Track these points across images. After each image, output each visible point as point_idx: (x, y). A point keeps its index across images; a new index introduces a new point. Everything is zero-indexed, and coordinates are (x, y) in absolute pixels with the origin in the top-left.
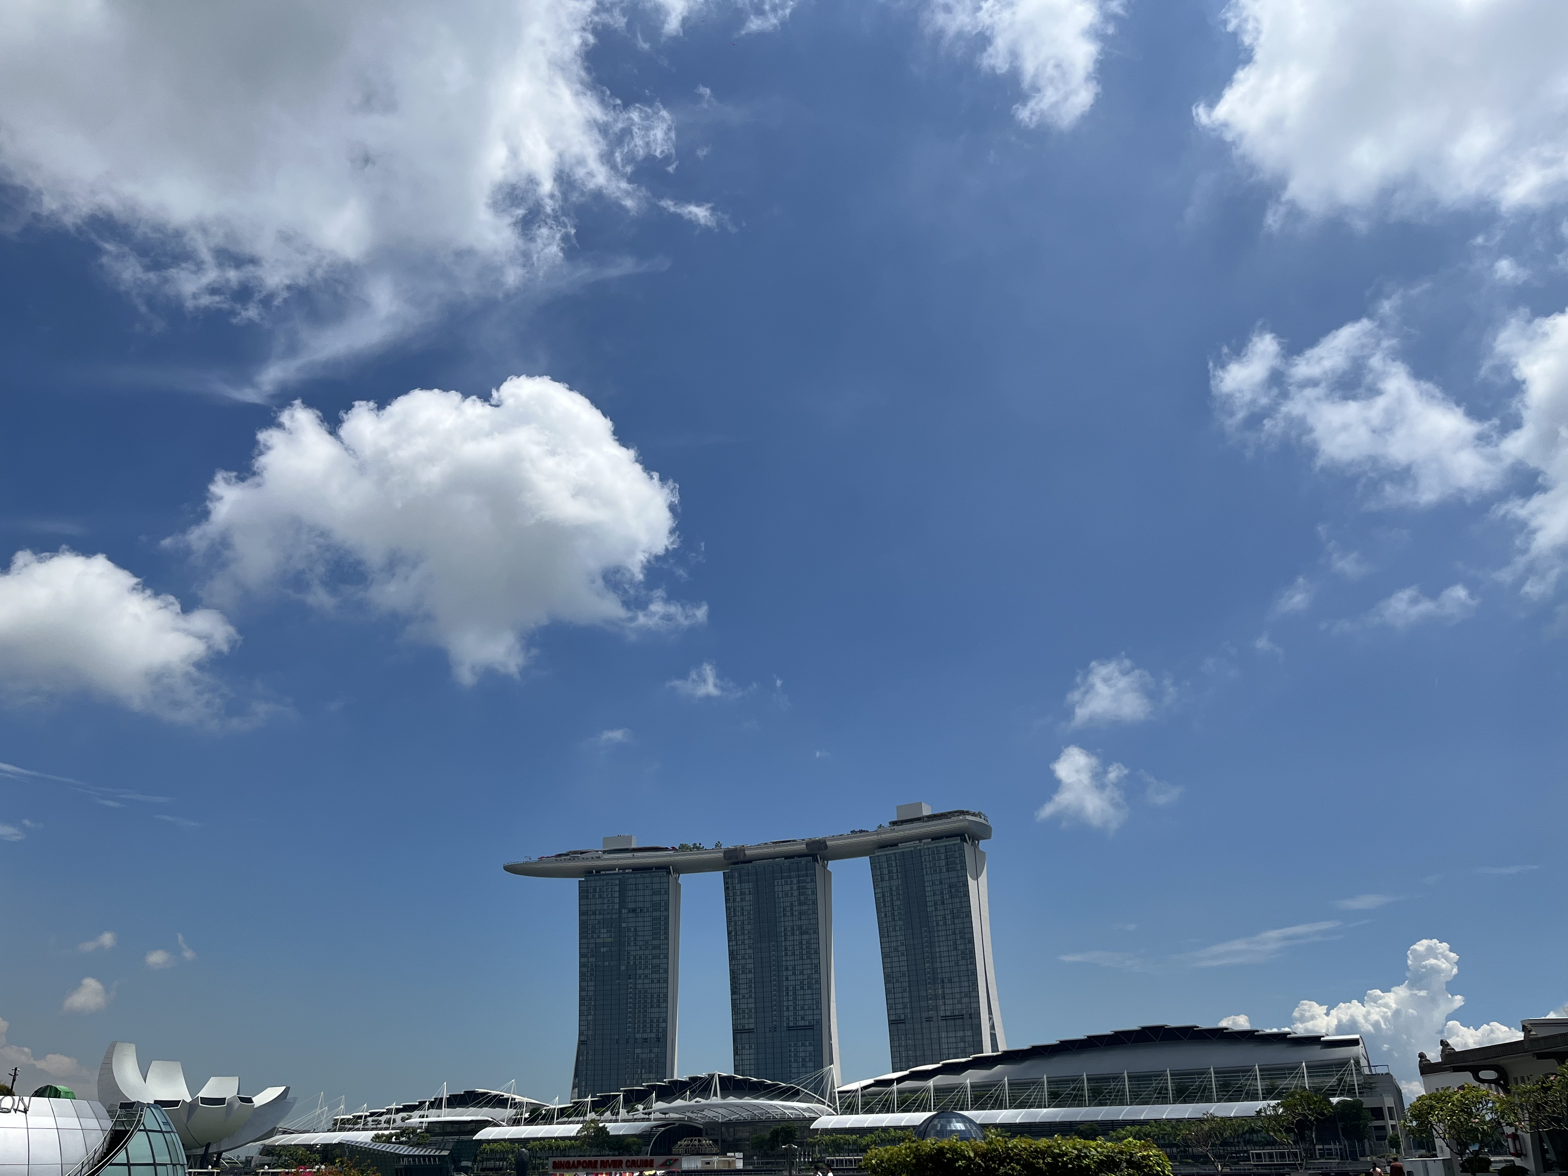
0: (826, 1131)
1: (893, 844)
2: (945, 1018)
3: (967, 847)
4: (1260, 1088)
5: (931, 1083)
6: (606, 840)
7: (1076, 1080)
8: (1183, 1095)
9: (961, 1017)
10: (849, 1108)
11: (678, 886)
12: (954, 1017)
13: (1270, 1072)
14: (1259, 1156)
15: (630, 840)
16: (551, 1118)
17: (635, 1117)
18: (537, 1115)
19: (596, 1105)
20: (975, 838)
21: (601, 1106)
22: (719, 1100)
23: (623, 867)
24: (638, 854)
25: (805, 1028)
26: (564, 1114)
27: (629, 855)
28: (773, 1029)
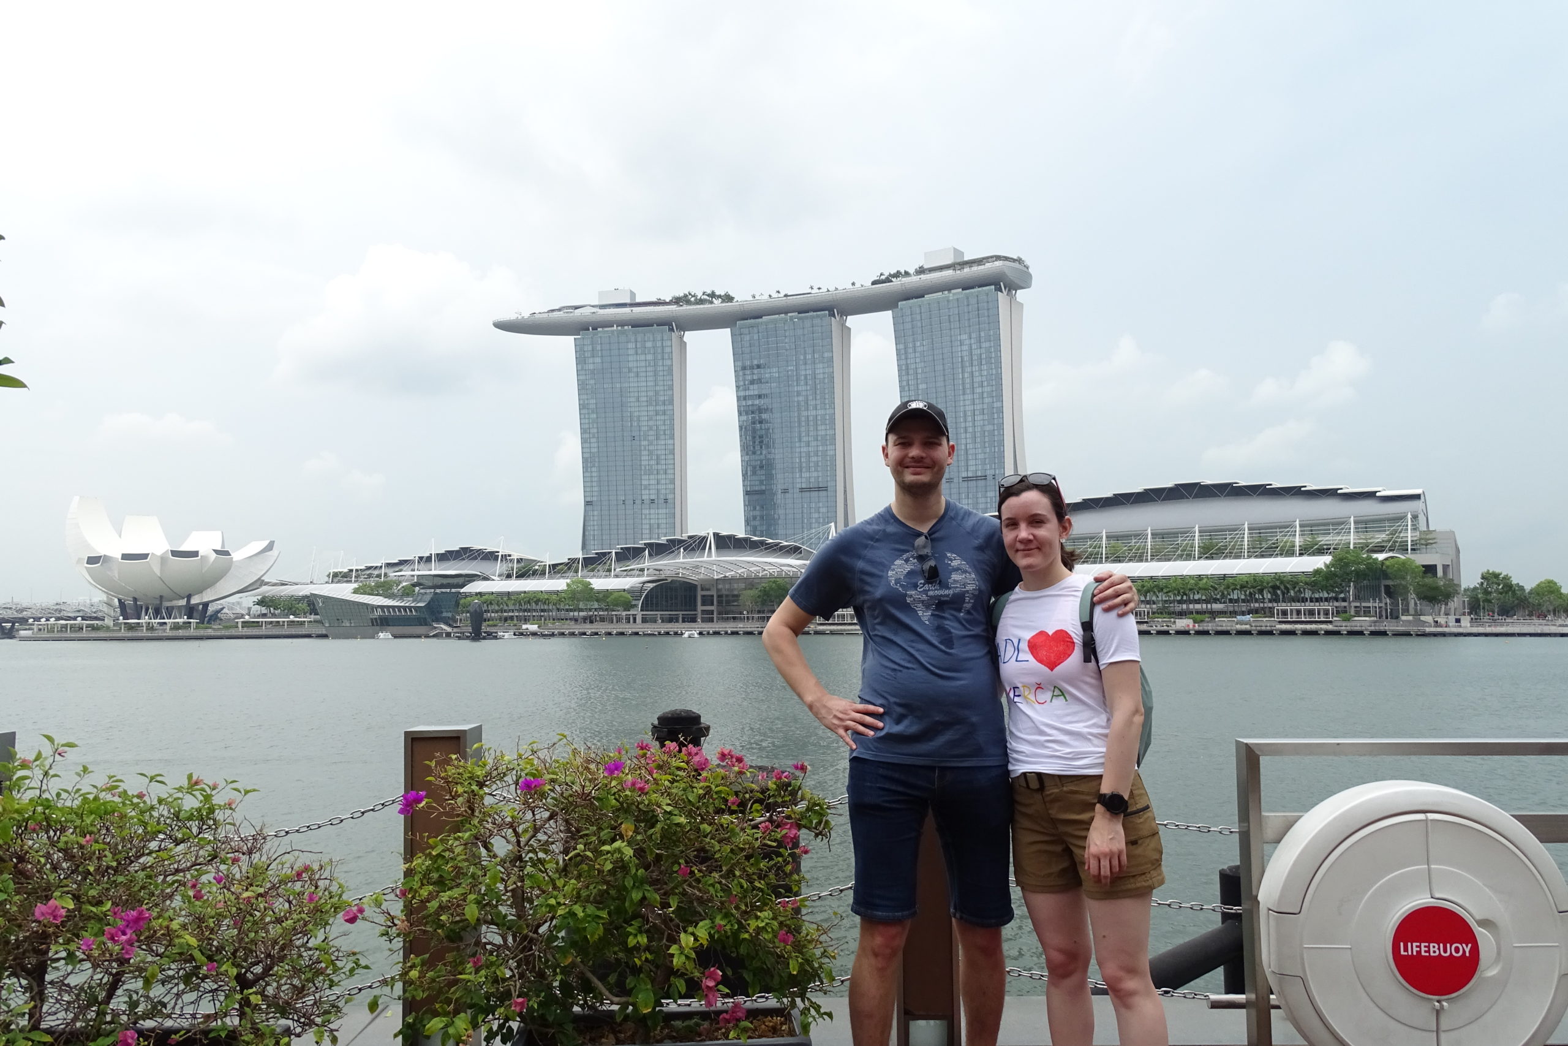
1: (920, 294)
2: (967, 479)
3: (1002, 297)
4: (1297, 544)
6: (601, 294)
7: (1095, 537)
8: (1210, 552)
9: (984, 478)
11: (682, 344)
12: (976, 478)
13: (1312, 528)
14: (1284, 613)
15: (633, 294)
16: (543, 573)
17: (628, 573)
18: (527, 570)
19: (588, 562)
20: (1012, 287)
21: (592, 562)
22: (714, 557)
23: (622, 324)
24: (636, 310)
25: (819, 489)
26: (556, 570)
27: (627, 310)
28: (785, 491)
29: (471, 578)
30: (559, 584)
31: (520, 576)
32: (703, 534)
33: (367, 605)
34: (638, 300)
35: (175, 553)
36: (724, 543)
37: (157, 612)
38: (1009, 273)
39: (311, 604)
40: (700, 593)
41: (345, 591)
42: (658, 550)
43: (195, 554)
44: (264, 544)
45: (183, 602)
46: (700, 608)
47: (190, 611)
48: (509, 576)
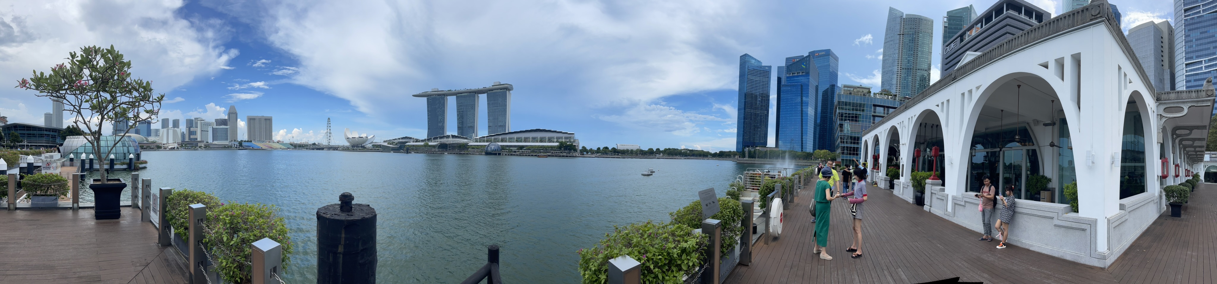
0: (471, 145)
1: (492, 90)
2: (499, 126)
3: (507, 92)
4: (555, 141)
5: (493, 137)
6: (432, 89)
7: (521, 138)
8: (541, 141)
9: (502, 126)
10: (476, 141)
11: (447, 99)
12: (501, 126)
13: (558, 138)
14: (552, 152)
15: (438, 89)
16: (420, 141)
17: (435, 142)
18: (417, 141)
19: (428, 140)
20: (509, 90)
21: (429, 140)
22: (451, 139)
23: (436, 95)
24: (438, 92)
25: (471, 127)
26: (422, 141)
27: (437, 92)
28: (465, 127)
29: (407, 142)
30: (422, 144)
31: (415, 142)
32: (449, 135)
33: (389, 147)
34: (439, 90)
35: (359, 137)
36: (453, 136)
37: (357, 147)
38: (509, 87)
39: (380, 146)
40: (448, 146)
41: (386, 144)
42: (441, 138)
43: (362, 137)
44: (373, 136)
45: (361, 145)
46: (448, 149)
47: (362, 147)
48: (414, 142)
